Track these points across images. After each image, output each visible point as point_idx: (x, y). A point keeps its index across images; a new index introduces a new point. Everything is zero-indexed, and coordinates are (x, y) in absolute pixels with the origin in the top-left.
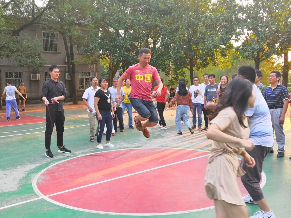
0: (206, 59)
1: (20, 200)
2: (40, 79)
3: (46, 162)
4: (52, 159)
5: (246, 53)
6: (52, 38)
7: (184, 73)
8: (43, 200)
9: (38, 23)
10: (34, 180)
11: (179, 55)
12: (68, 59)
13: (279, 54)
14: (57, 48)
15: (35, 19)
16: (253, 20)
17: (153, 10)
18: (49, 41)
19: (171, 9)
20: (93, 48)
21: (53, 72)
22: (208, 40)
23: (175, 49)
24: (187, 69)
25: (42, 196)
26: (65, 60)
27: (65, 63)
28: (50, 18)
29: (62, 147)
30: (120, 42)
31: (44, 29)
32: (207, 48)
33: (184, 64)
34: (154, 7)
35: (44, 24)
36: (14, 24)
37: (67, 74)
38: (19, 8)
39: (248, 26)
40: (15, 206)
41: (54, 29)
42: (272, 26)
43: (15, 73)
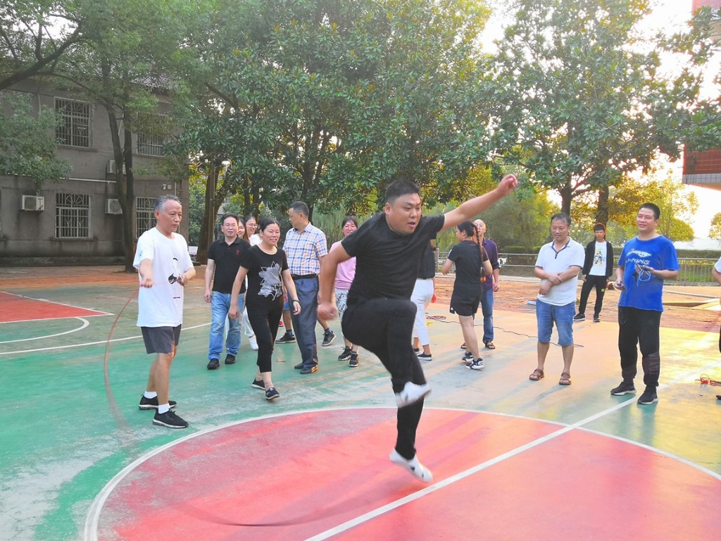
2: (43, 209)
6: (79, 115)
9: (50, 73)
14: (89, 140)
18: (70, 121)
26: (107, 168)
37: (109, 200)
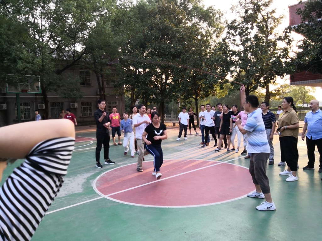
0: (208, 92)
1: (88, 199)
2: (77, 107)
3: (98, 171)
4: (102, 169)
5: (239, 86)
6: (87, 75)
7: (191, 102)
8: (104, 199)
9: (78, 64)
10: (93, 184)
11: (187, 88)
12: (100, 91)
13: (263, 87)
14: (91, 83)
15: (75, 61)
16: (244, 61)
17: (167, 54)
18: (84, 78)
19: (181, 53)
20: (121, 83)
21: (101, 104)
22: (210, 77)
23: (184, 84)
24: (192, 99)
25: (103, 196)
26: (97, 92)
27: (97, 95)
28: (85, 60)
29: (108, 160)
30: (142, 79)
31: (81, 68)
32: (209, 83)
33: (191, 95)
34: (167, 52)
35: (82, 65)
36: (59, 65)
38: (63, 53)
39: (240, 66)
40: (86, 203)
41: (90, 69)
42: (258, 66)
43: (58, 103)
